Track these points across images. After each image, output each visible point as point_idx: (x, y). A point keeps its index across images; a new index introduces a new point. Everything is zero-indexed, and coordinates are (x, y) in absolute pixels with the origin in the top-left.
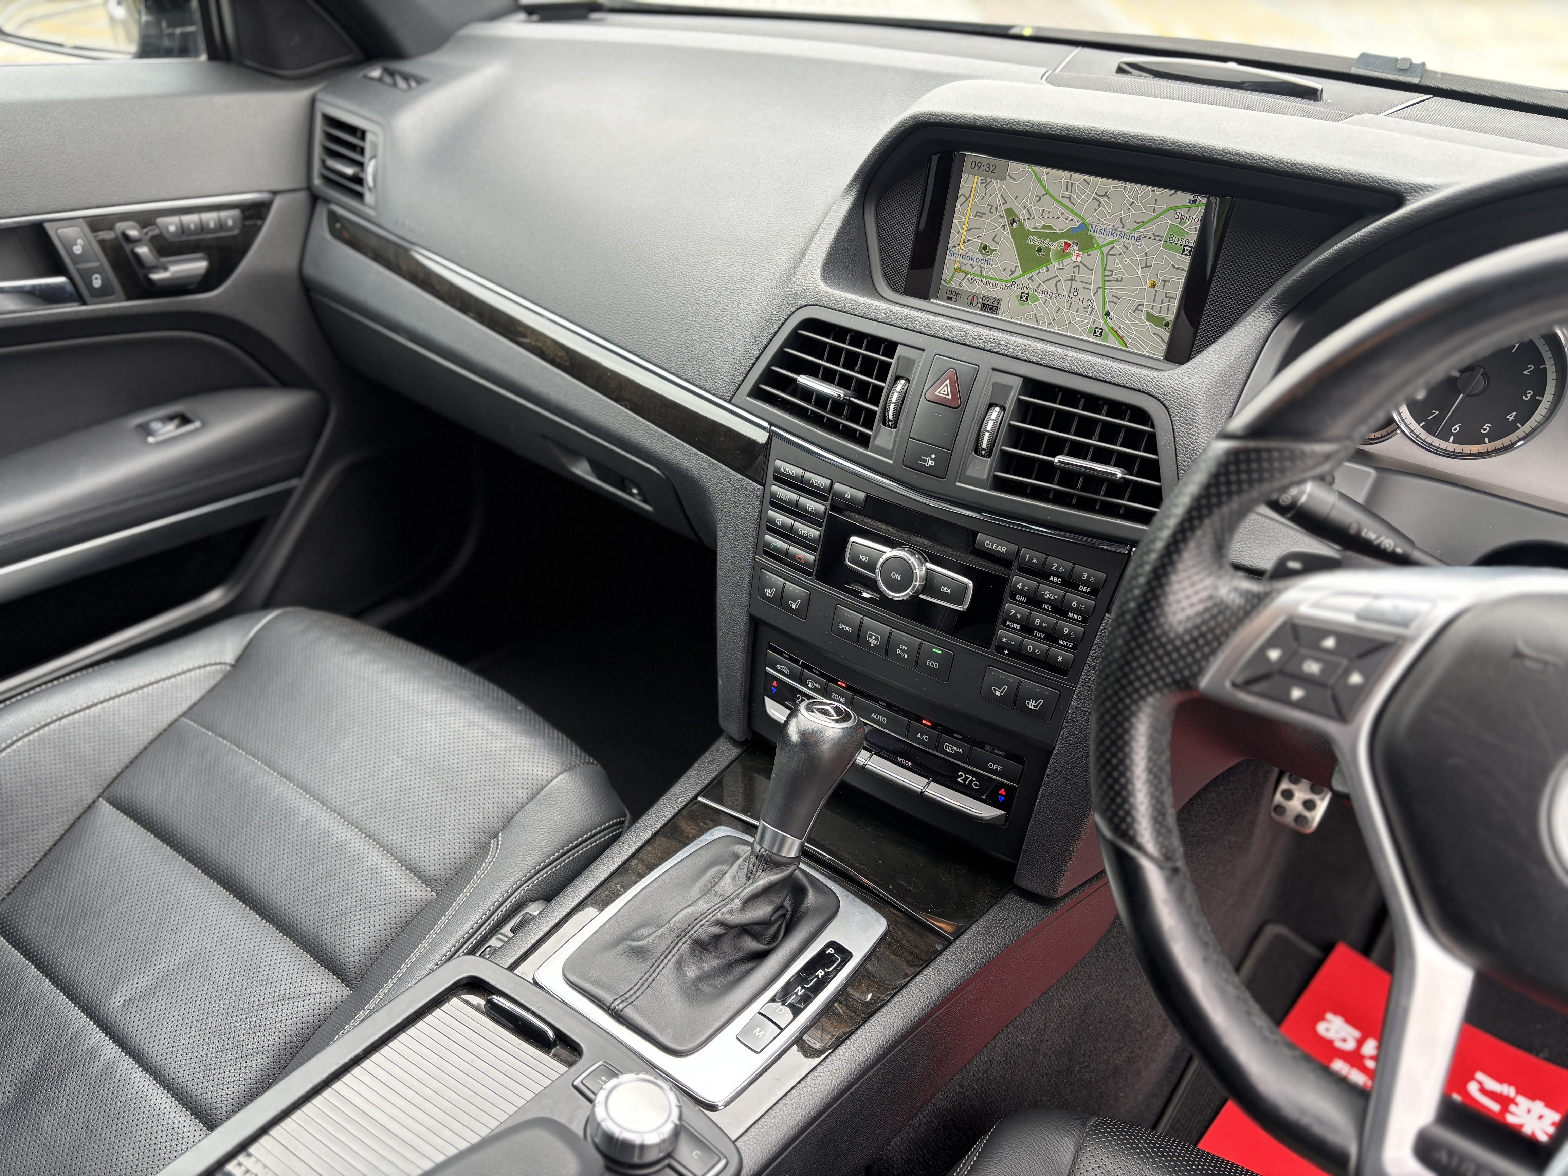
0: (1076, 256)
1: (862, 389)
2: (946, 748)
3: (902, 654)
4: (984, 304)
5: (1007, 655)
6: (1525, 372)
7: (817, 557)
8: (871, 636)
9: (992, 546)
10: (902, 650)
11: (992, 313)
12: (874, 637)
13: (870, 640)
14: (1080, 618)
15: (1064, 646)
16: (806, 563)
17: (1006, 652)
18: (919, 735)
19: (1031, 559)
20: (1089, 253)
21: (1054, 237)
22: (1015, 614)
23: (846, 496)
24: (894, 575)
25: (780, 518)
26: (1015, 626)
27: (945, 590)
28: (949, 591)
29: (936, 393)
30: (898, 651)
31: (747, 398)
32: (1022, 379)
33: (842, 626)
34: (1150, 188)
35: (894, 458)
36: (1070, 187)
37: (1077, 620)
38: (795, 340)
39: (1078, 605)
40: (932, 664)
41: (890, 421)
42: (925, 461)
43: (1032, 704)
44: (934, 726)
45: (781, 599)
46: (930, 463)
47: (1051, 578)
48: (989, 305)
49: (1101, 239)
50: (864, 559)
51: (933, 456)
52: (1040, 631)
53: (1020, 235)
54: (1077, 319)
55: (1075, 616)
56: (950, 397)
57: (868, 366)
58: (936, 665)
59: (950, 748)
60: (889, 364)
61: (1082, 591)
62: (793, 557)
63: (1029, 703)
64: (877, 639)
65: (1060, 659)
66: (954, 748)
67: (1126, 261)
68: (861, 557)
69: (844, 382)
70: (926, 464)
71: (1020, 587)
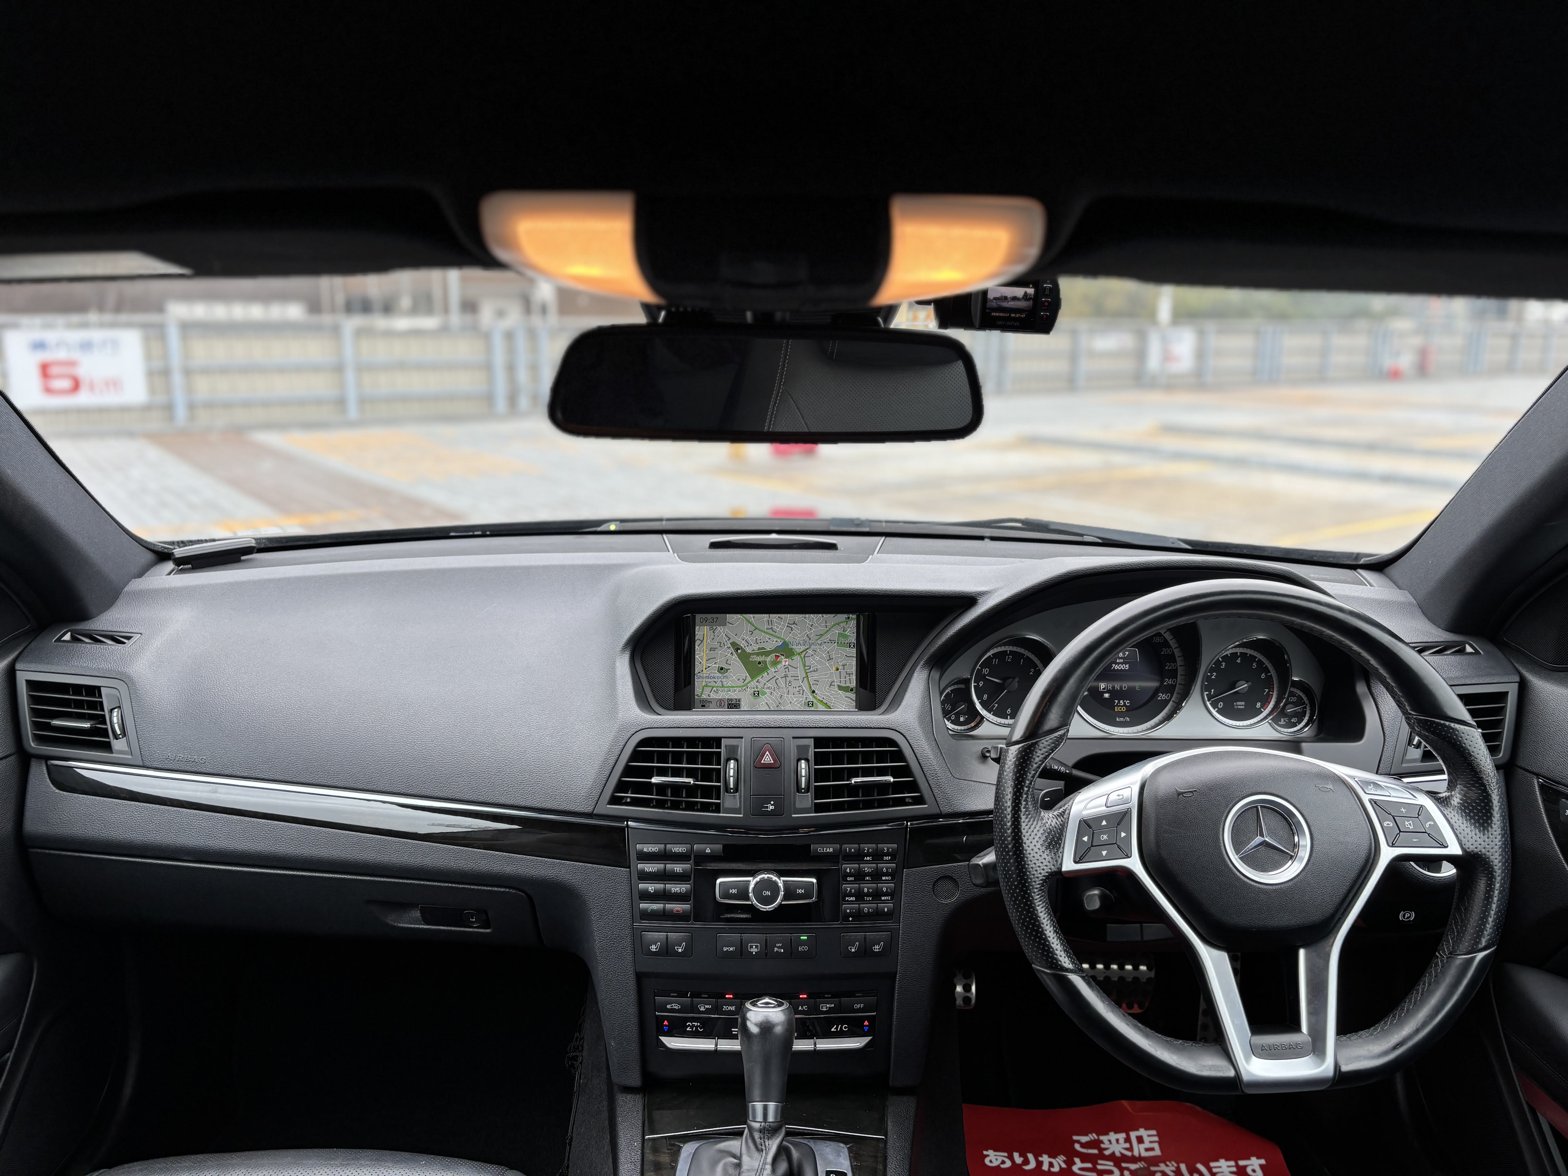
0: (784, 662)
1: (707, 775)
2: (822, 1008)
3: (779, 950)
4: (730, 704)
5: (852, 921)
6: (1031, 674)
7: (692, 905)
8: (751, 947)
9: (823, 850)
10: (778, 947)
11: (736, 708)
12: (754, 947)
13: (752, 950)
14: (890, 878)
15: (886, 900)
16: (684, 912)
17: (851, 919)
18: (800, 1008)
19: (850, 850)
20: (793, 658)
21: (767, 654)
22: (850, 891)
23: (707, 851)
24: (765, 893)
25: (651, 887)
26: (852, 899)
27: (800, 891)
28: (803, 891)
29: (762, 762)
30: (776, 949)
31: (608, 806)
32: (813, 739)
33: (725, 949)
34: (820, 615)
35: (742, 812)
36: (770, 622)
37: (888, 880)
38: (636, 755)
39: (887, 870)
40: (803, 948)
41: (732, 789)
42: (767, 807)
43: (876, 948)
44: (810, 996)
45: (667, 950)
46: (771, 808)
47: (865, 858)
48: (733, 704)
49: (798, 649)
50: (734, 891)
51: (772, 803)
52: (868, 896)
53: (744, 657)
54: (795, 699)
55: (887, 878)
56: (772, 762)
57: (707, 758)
58: (806, 948)
59: (824, 1008)
60: (720, 752)
61: (886, 860)
62: (671, 911)
63: (874, 948)
64: (757, 947)
65: (886, 909)
66: (828, 1005)
67: (817, 659)
68: (731, 891)
69: (690, 773)
70: (769, 809)
71: (849, 871)
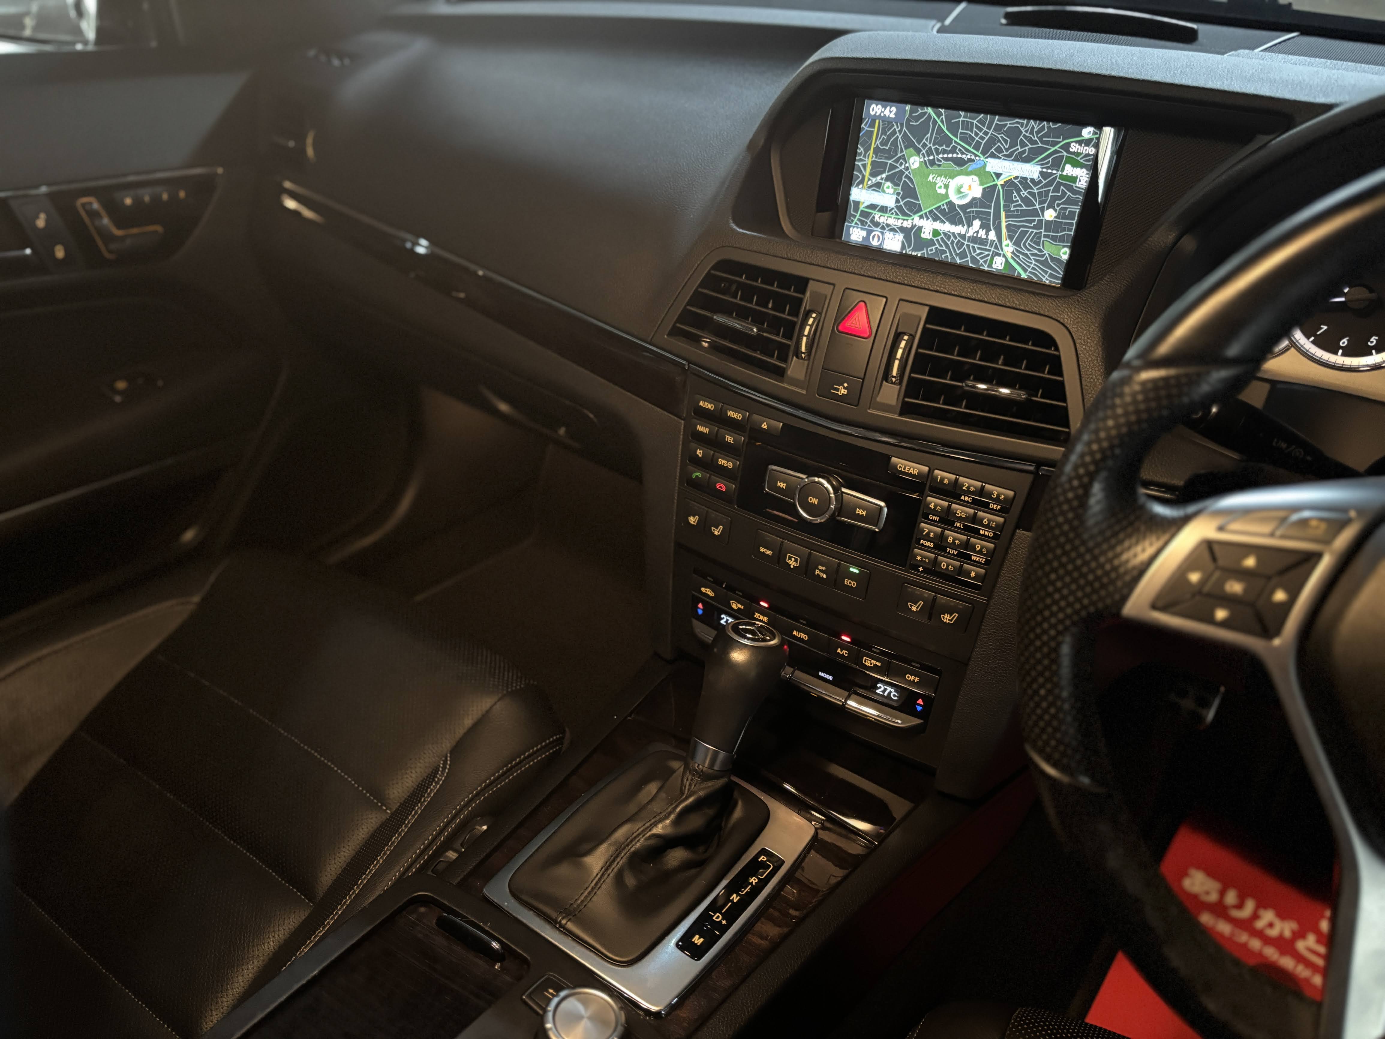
1: (775, 325)
2: (865, 662)
3: (821, 574)
5: (922, 573)
7: (736, 487)
8: (790, 558)
9: (904, 469)
10: (821, 571)
12: (793, 559)
13: (790, 562)
14: (991, 535)
15: (976, 562)
16: (728, 492)
17: (921, 569)
18: (839, 651)
19: (942, 479)
21: (954, 174)
22: (928, 534)
23: (764, 427)
24: (811, 500)
25: (700, 452)
26: (928, 544)
27: (860, 512)
28: (864, 514)
30: (817, 572)
31: (667, 338)
32: (928, 308)
33: (762, 550)
34: (1045, 123)
35: (806, 387)
36: (967, 125)
37: (988, 537)
39: (989, 523)
40: (850, 583)
41: (804, 353)
42: (838, 390)
43: (946, 618)
44: (854, 641)
45: (704, 528)
46: (842, 392)
47: (963, 497)
50: (782, 485)
51: (846, 385)
52: (952, 549)
54: (978, 251)
55: (986, 533)
58: (854, 584)
59: (869, 662)
60: (801, 300)
61: (993, 509)
62: (714, 486)
64: (796, 561)
65: (973, 574)
66: (873, 662)
67: (1024, 194)
68: (779, 484)
70: (839, 393)
71: (932, 507)
